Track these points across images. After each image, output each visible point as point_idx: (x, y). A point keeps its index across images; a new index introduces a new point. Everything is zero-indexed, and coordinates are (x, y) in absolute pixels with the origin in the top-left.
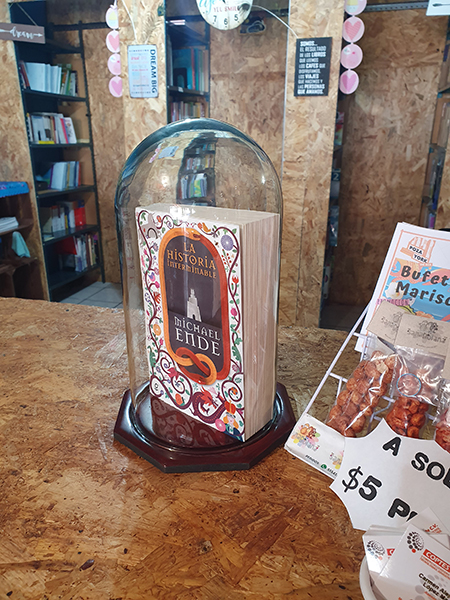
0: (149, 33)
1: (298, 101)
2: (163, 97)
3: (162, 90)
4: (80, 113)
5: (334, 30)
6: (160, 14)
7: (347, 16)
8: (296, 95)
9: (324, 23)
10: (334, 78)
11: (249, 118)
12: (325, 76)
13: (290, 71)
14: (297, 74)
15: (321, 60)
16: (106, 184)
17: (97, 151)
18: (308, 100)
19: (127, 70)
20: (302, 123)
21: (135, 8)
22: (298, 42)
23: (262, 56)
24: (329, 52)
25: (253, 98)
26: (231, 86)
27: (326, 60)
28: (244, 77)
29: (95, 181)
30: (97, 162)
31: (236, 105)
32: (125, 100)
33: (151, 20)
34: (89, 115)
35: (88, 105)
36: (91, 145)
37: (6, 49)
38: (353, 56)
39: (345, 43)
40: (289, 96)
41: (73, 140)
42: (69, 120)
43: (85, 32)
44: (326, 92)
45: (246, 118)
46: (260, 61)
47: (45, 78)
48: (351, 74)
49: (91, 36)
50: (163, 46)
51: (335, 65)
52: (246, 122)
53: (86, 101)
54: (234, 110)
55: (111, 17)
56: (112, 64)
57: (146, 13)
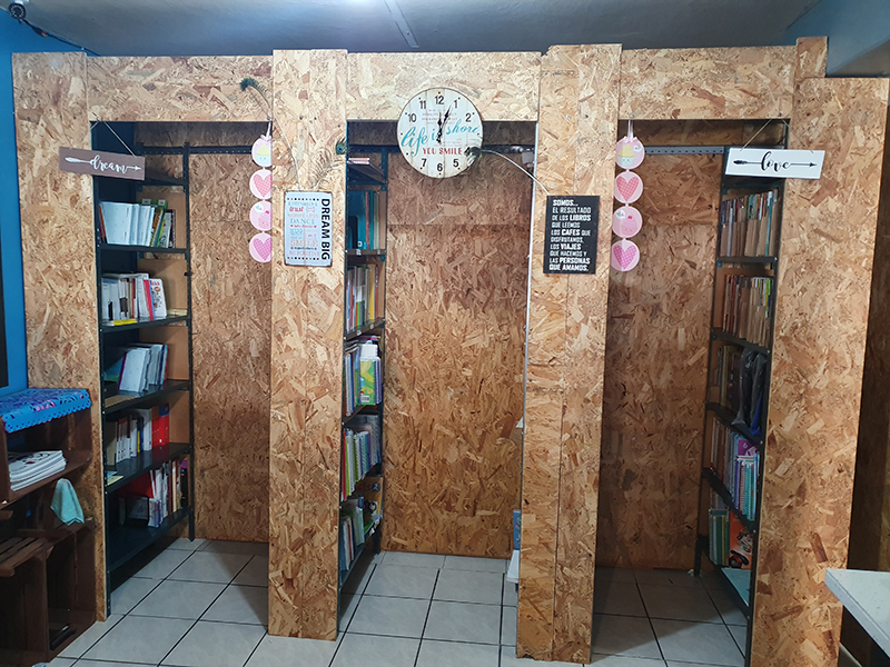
0: (320, 176)
1: (550, 279)
2: (340, 265)
3: (338, 255)
4: (174, 270)
5: (601, 186)
6: (339, 151)
7: (619, 170)
8: (546, 270)
9: (586, 177)
10: (604, 251)
11: (446, 286)
12: (590, 247)
13: (537, 237)
14: (548, 243)
15: (584, 225)
16: (208, 379)
17: (197, 326)
18: (563, 279)
19: (282, 224)
20: (556, 311)
21: (300, 143)
22: (550, 200)
23: (464, 202)
24: (595, 216)
25: (450, 260)
26: (419, 241)
27: (592, 225)
28: (437, 232)
29: (191, 374)
30: (197, 343)
31: (426, 268)
32: (276, 268)
33: (325, 160)
34: (189, 274)
35: (188, 258)
36: (188, 319)
37: (78, 186)
38: (628, 220)
39: (617, 205)
40: (536, 271)
41: (161, 312)
42: (157, 283)
44: (592, 269)
45: (440, 287)
46: (460, 210)
47: (129, 225)
48: (626, 245)
50: (343, 195)
51: (604, 231)
52: (441, 293)
53: (187, 252)
54: (423, 275)
55: (262, 150)
56: (257, 214)
57: (317, 149)
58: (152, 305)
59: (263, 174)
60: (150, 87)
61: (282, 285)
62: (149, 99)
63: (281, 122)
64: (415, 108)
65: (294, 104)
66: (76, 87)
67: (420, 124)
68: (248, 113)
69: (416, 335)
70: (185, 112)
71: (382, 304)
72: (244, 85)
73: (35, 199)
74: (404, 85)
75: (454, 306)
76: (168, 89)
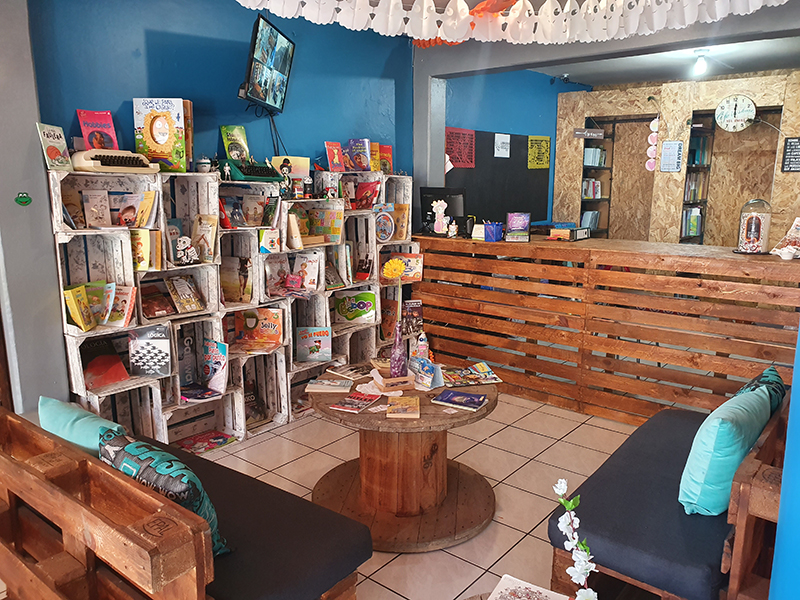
0: (679, 134)
1: (785, 174)
2: (684, 171)
3: (684, 168)
4: (605, 177)
6: (688, 124)
8: (783, 171)
11: (742, 182)
13: (779, 156)
14: (784, 159)
16: (616, 228)
17: (612, 204)
18: (791, 174)
19: (660, 155)
20: (785, 189)
21: (671, 121)
22: (787, 139)
23: (757, 139)
25: (746, 169)
26: (729, 160)
28: (741, 154)
30: (612, 212)
31: (732, 174)
32: (656, 173)
33: (682, 127)
34: (611, 179)
35: (611, 172)
36: (609, 200)
37: (578, 143)
40: (777, 171)
41: (598, 196)
42: (598, 183)
43: (617, 125)
45: (739, 182)
46: (755, 143)
47: (593, 157)
49: (621, 128)
50: (688, 141)
52: (739, 186)
53: (611, 170)
54: (730, 177)
55: (654, 125)
56: (650, 151)
57: (678, 124)
58: (595, 193)
59: (654, 134)
60: (610, 102)
61: (658, 180)
62: (610, 107)
63: (663, 113)
64: (724, 103)
65: (669, 105)
66: (581, 104)
67: (726, 110)
68: (650, 110)
69: (724, 207)
70: (623, 111)
71: (706, 192)
72: (649, 99)
73: (561, 149)
74: (720, 94)
75: (746, 193)
76: (617, 103)
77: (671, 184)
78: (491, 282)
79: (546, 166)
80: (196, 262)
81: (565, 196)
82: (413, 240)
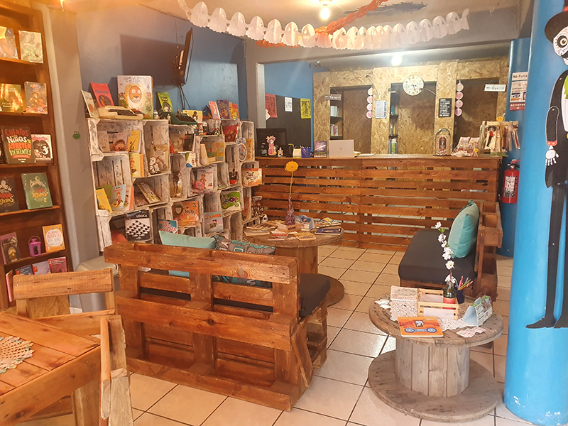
0: (384, 97)
1: (440, 119)
2: (388, 118)
3: (388, 115)
5: (452, 96)
6: (389, 91)
7: (457, 92)
8: (439, 117)
9: (449, 93)
10: (453, 111)
11: (416, 123)
12: (449, 110)
13: (437, 109)
14: (439, 110)
15: (448, 105)
18: (443, 119)
19: (374, 109)
20: (441, 126)
21: (380, 89)
22: (440, 99)
24: (451, 103)
25: (417, 116)
26: (408, 111)
27: (450, 105)
28: (414, 108)
31: (410, 119)
32: (373, 119)
33: (386, 93)
34: (343, 124)
36: (342, 137)
37: (327, 103)
38: (460, 104)
39: (456, 100)
40: (436, 117)
41: (337, 135)
42: (336, 126)
43: (345, 92)
44: (450, 116)
45: (414, 124)
46: (421, 102)
48: (459, 109)
50: (389, 101)
51: (453, 106)
52: (414, 126)
53: (342, 119)
54: (410, 121)
55: (370, 92)
56: (369, 107)
57: (384, 90)
58: (335, 133)
59: (370, 97)
60: (345, 78)
61: (374, 124)
62: (344, 81)
63: (375, 85)
64: (407, 80)
65: (379, 81)
66: (327, 80)
67: (408, 84)
68: (368, 83)
69: (407, 138)
70: (353, 84)
71: (397, 129)
72: (367, 77)
73: (317, 106)
74: (405, 74)
75: (418, 129)
76: (349, 78)
77: (381, 125)
78: (305, 181)
79: (309, 117)
80: (159, 173)
81: (320, 135)
82: (256, 160)
